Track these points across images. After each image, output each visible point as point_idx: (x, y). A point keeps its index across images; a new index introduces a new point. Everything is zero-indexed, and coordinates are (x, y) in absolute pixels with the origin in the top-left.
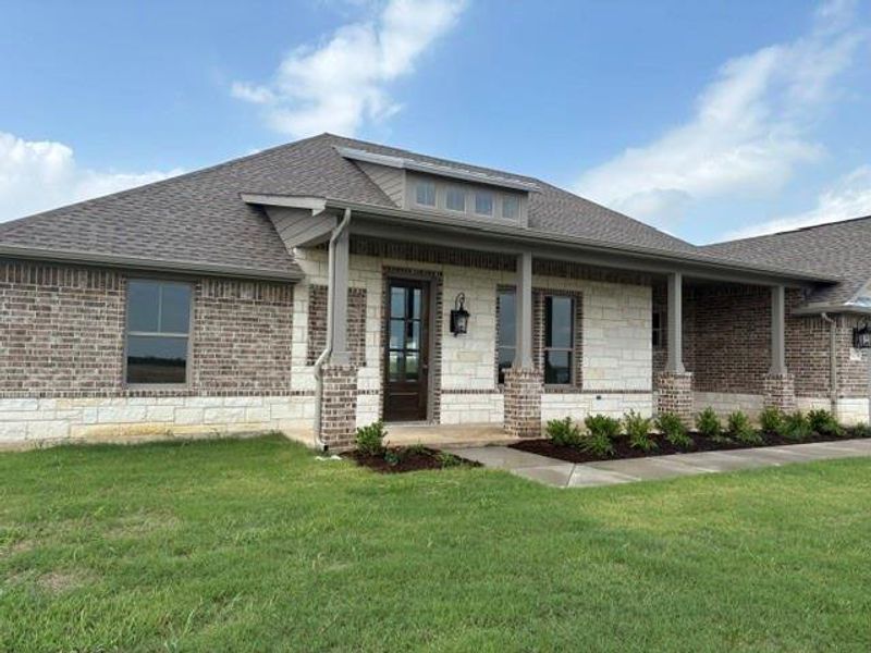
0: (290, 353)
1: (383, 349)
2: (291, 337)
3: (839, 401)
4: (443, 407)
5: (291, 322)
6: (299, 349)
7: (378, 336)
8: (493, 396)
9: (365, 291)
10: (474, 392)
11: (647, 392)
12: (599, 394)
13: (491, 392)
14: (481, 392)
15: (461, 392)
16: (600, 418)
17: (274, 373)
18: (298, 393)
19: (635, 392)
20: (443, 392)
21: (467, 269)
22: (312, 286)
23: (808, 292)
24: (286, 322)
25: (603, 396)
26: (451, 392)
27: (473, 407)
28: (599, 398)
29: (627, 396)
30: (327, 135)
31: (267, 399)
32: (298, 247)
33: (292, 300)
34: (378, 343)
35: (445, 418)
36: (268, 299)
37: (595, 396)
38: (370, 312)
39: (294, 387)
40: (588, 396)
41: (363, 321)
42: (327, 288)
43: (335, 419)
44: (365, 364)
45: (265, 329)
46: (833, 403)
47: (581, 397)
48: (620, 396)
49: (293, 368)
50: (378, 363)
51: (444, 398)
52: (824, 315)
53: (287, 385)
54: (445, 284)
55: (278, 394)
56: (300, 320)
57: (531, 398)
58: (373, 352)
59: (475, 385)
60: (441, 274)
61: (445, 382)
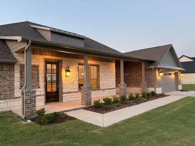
0: (14, 85)
1: (45, 82)
2: (14, 81)
3: (156, 88)
4: (64, 97)
5: (14, 76)
6: (17, 84)
7: (43, 78)
8: (78, 93)
9: (39, 65)
10: (72, 92)
11: (114, 89)
12: (104, 90)
14: (74, 92)
15: (69, 93)
16: (107, 98)
17: (8, 93)
18: (17, 98)
19: (112, 89)
20: (64, 93)
21: (69, 59)
22: (21, 65)
23: (149, 64)
24: (12, 76)
25: (105, 90)
26: (66, 93)
27: (72, 97)
29: (110, 90)
30: (27, 22)
31: (6, 100)
32: (15, 52)
33: (14, 69)
34: (43, 81)
35: (64, 100)
36: (5, 69)
37: (103, 91)
38: (40, 72)
39: (16, 96)
41: (38, 74)
42: (24, 65)
43: (28, 108)
44: (39, 88)
45: (4, 78)
46: (155, 89)
47: (100, 91)
48: (109, 90)
49: (15, 91)
50: (43, 87)
51: (64, 95)
52: (153, 69)
53: (13, 96)
54: (63, 63)
55: (10, 99)
56: (17, 75)
57: (89, 94)
58: (42, 83)
59: (73, 91)
60: (62, 60)
61: (64, 91)
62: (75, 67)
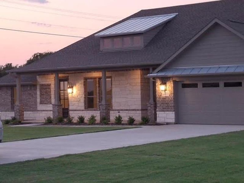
0: (37, 101)
2: (37, 97)
4: (70, 115)
8: (84, 112)
9: (51, 84)
10: (78, 110)
13: (83, 110)
14: (80, 110)
15: (76, 110)
17: (34, 106)
20: (70, 110)
22: (40, 84)
24: (36, 94)
25: (120, 112)
26: (72, 110)
27: (78, 115)
28: (119, 112)
31: (33, 112)
33: (37, 88)
34: (54, 97)
37: (117, 112)
38: (52, 90)
40: (114, 112)
45: (32, 96)
47: (112, 112)
48: (127, 111)
49: (38, 105)
53: (37, 109)
56: (38, 93)
58: (53, 101)
59: (78, 108)
60: (68, 77)
61: (70, 108)
62: (80, 82)
